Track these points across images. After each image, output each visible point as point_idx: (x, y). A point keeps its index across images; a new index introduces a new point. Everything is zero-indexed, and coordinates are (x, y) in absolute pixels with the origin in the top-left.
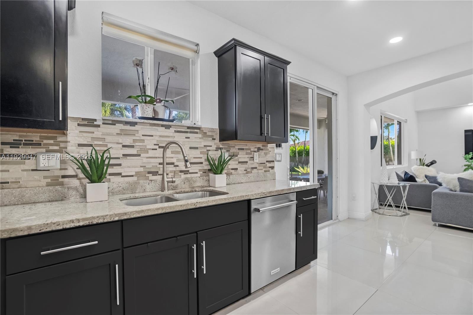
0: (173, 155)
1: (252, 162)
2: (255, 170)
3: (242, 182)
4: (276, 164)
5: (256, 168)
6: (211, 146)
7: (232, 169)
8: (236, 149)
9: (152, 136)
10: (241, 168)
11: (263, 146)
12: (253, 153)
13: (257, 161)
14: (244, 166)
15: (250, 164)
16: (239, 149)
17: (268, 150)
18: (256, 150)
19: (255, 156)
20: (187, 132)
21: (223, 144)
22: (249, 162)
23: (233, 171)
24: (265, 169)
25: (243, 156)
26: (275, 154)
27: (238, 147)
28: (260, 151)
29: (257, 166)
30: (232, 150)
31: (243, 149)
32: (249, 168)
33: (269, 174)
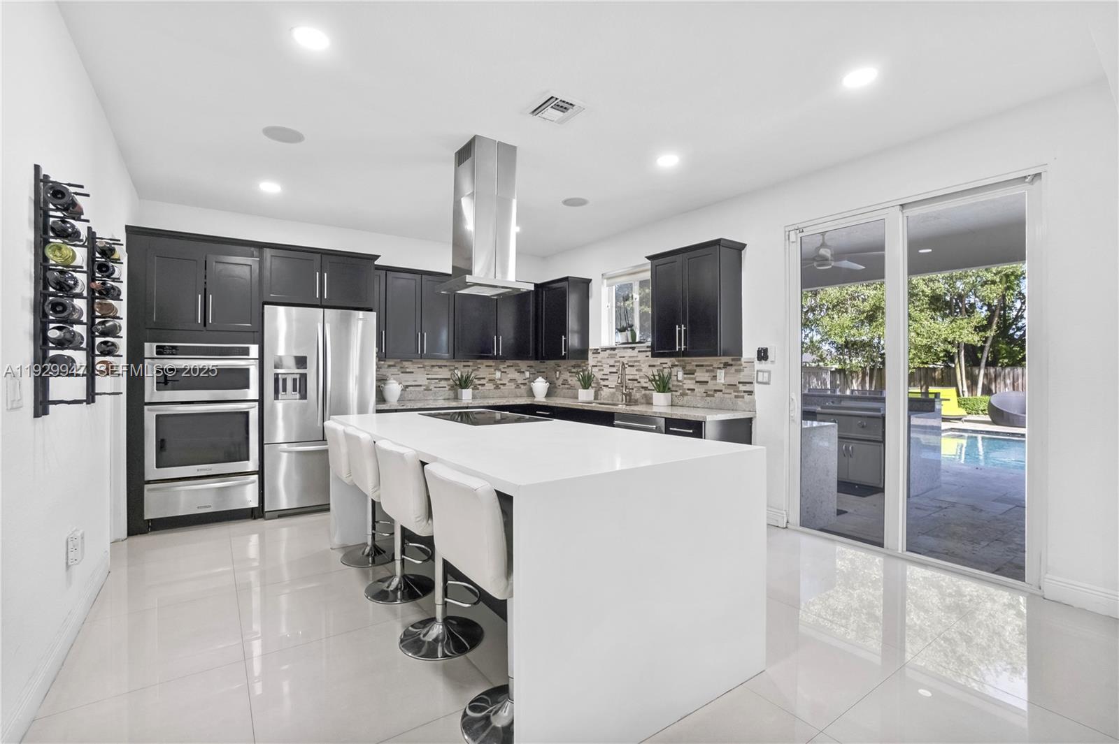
0: (637, 373)
1: (714, 382)
2: (719, 394)
4: (757, 388)
5: (721, 391)
6: (666, 363)
7: (689, 389)
8: (693, 365)
10: (700, 389)
11: (733, 360)
12: (715, 370)
13: (723, 381)
14: (704, 387)
15: (712, 385)
16: (697, 366)
17: (741, 365)
18: (722, 366)
19: (718, 374)
20: (646, 351)
21: (678, 361)
22: (711, 383)
23: (689, 392)
24: (736, 394)
25: (701, 375)
26: (755, 372)
27: (696, 363)
28: (728, 367)
29: (723, 388)
30: (688, 368)
31: (702, 366)
32: (711, 390)
33: (741, 401)
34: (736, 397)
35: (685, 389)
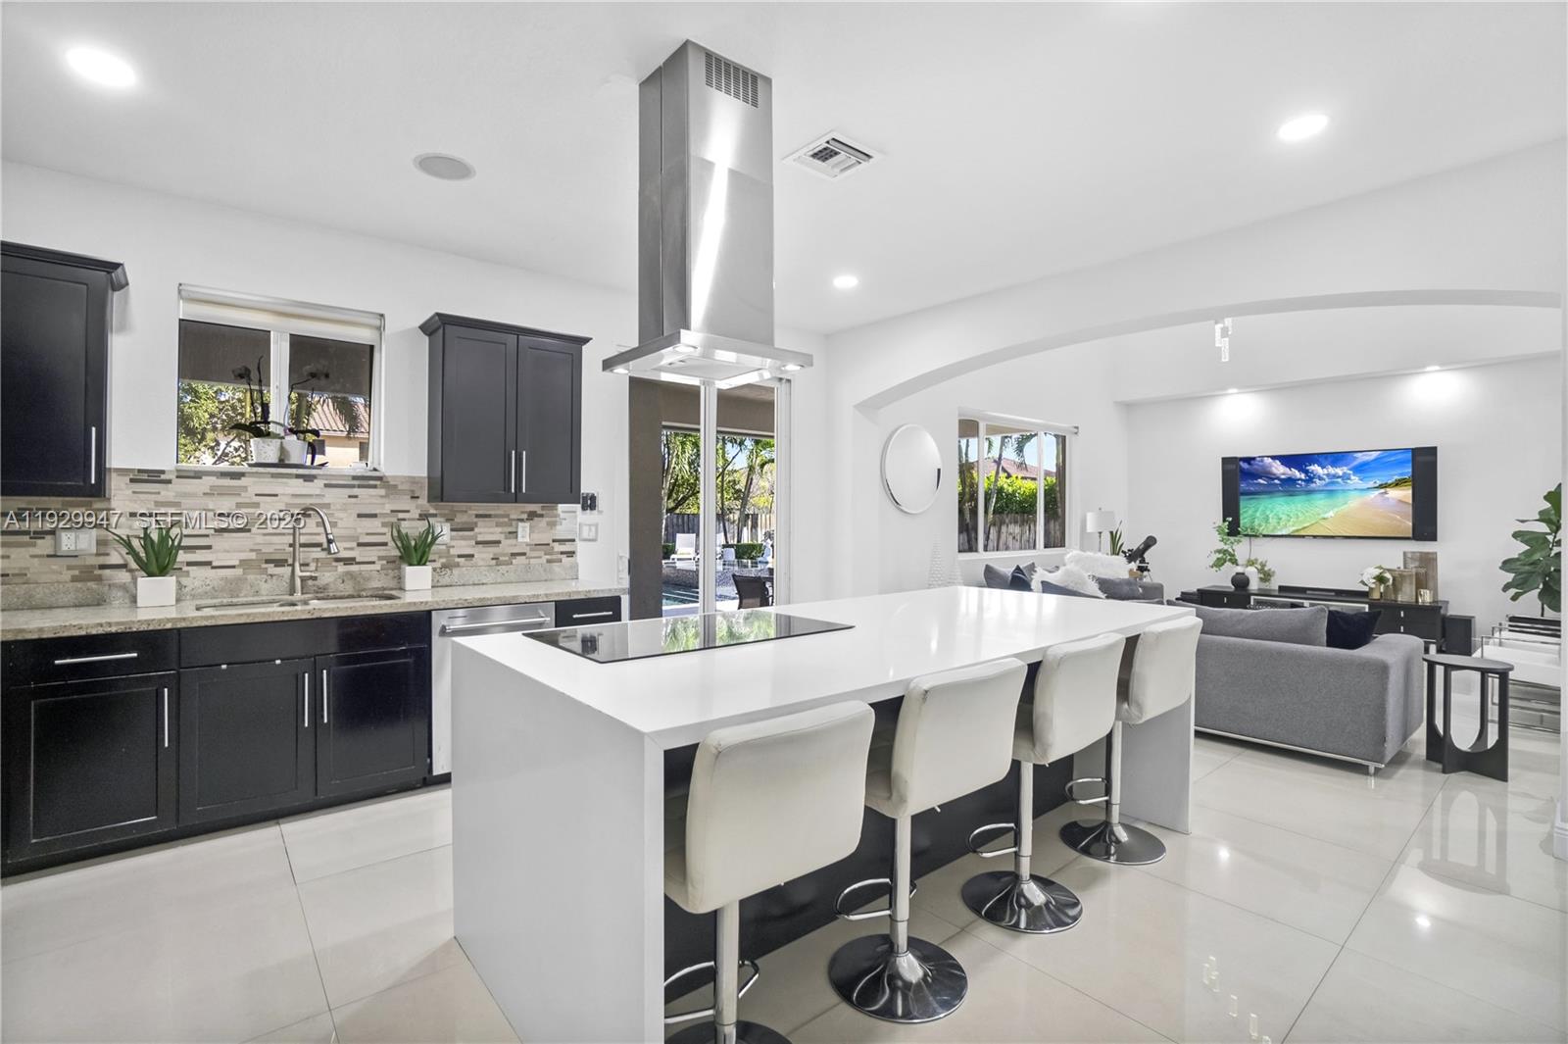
1: (513, 541)
2: (520, 560)
3: (484, 581)
4: (580, 547)
5: (524, 554)
6: (408, 511)
7: (459, 556)
8: (470, 516)
9: (276, 495)
10: (483, 555)
11: (543, 508)
12: (514, 523)
13: (527, 540)
14: (492, 550)
15: (507, 546)
16: (477, 516)
17: (557, 516)
18: (525, 516)
19: (520, 530)
20: (353, 486)
22: (505, 543)
23: (462, 560)
24: (548, 557)
25: (486, 531)
26: (578, 526)
27: (475, 512)
28: (535, 519)
29: (527, 550)
30: (460, 519)
31: (489, 516)
32: (504, 555)
33: (559, 567)
34: (549, 561)
35: (453, 556)
